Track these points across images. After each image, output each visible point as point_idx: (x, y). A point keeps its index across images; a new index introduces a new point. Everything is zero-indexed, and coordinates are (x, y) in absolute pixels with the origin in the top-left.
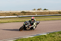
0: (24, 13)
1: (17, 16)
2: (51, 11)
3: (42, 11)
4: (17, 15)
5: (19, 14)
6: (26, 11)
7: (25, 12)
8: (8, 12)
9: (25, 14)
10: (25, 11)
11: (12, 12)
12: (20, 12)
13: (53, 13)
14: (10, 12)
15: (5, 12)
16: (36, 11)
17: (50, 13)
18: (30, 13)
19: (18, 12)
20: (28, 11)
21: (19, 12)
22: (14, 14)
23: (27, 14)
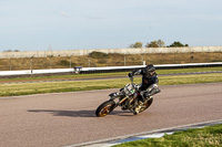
0: (98, 56)
1: (72, 70)
2: (197, 49)
3: (166, 50)
4: (73, 65)
5: (81, 61)
6: (106, 52)
7: (105, 55)
8: (41, 54)
9: (102, 63)
10: (102, 51)
11: (56, 54)
12: (86, 53)
13: (206, 56)
14: (50, 54)
15: (29, 54)
16: (144, 50)
17: (193, 57)
18: (122, 56)
19: (76, 53)
20: (112, 51)
21: (82, 53)
22: (64, 63)
23: (110, 60)
